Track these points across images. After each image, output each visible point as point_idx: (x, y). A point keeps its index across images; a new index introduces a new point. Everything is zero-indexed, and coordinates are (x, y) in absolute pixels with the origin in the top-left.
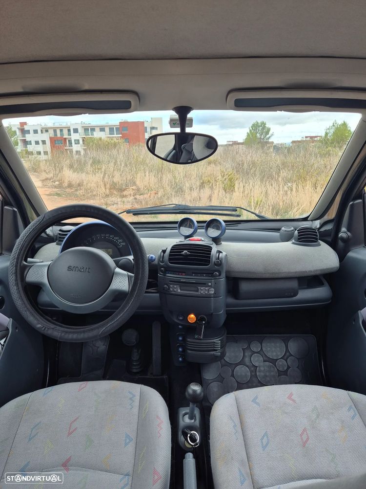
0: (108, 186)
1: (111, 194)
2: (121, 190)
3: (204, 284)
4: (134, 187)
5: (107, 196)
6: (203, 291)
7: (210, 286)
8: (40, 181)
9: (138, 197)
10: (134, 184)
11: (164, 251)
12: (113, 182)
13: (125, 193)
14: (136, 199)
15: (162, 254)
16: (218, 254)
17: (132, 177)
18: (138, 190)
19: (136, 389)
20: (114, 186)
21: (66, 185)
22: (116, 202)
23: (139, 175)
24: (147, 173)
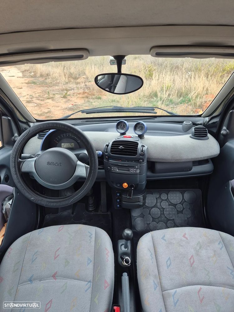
0: (67, 76)
1: (70, 81)
2: (76, 78)
3: (133, 167)
4: (84, 76)
5: (67, 83)
6: (132, 171)
7: (137, 169)
8: (21, 72)
9: (87, 83)
10: (85, 74)
11: (107, 146)
12: (70, 73)
13: (78, 81)
14: (86, 85)
15: (106, 147)
16: (142, 148)
17: (82, 69)
18: (87, 78)
19: (93, 230)
20: (71, 75)
21: (39, 75)
22: (73, 88)
23: (87, 68)
24: (93, 67)
